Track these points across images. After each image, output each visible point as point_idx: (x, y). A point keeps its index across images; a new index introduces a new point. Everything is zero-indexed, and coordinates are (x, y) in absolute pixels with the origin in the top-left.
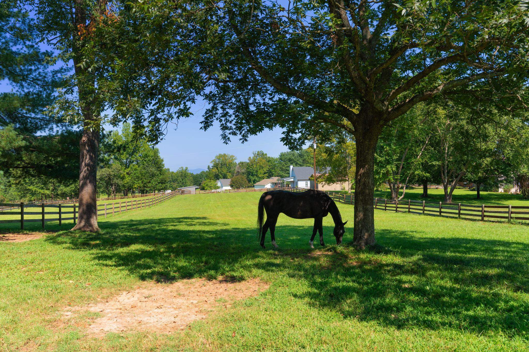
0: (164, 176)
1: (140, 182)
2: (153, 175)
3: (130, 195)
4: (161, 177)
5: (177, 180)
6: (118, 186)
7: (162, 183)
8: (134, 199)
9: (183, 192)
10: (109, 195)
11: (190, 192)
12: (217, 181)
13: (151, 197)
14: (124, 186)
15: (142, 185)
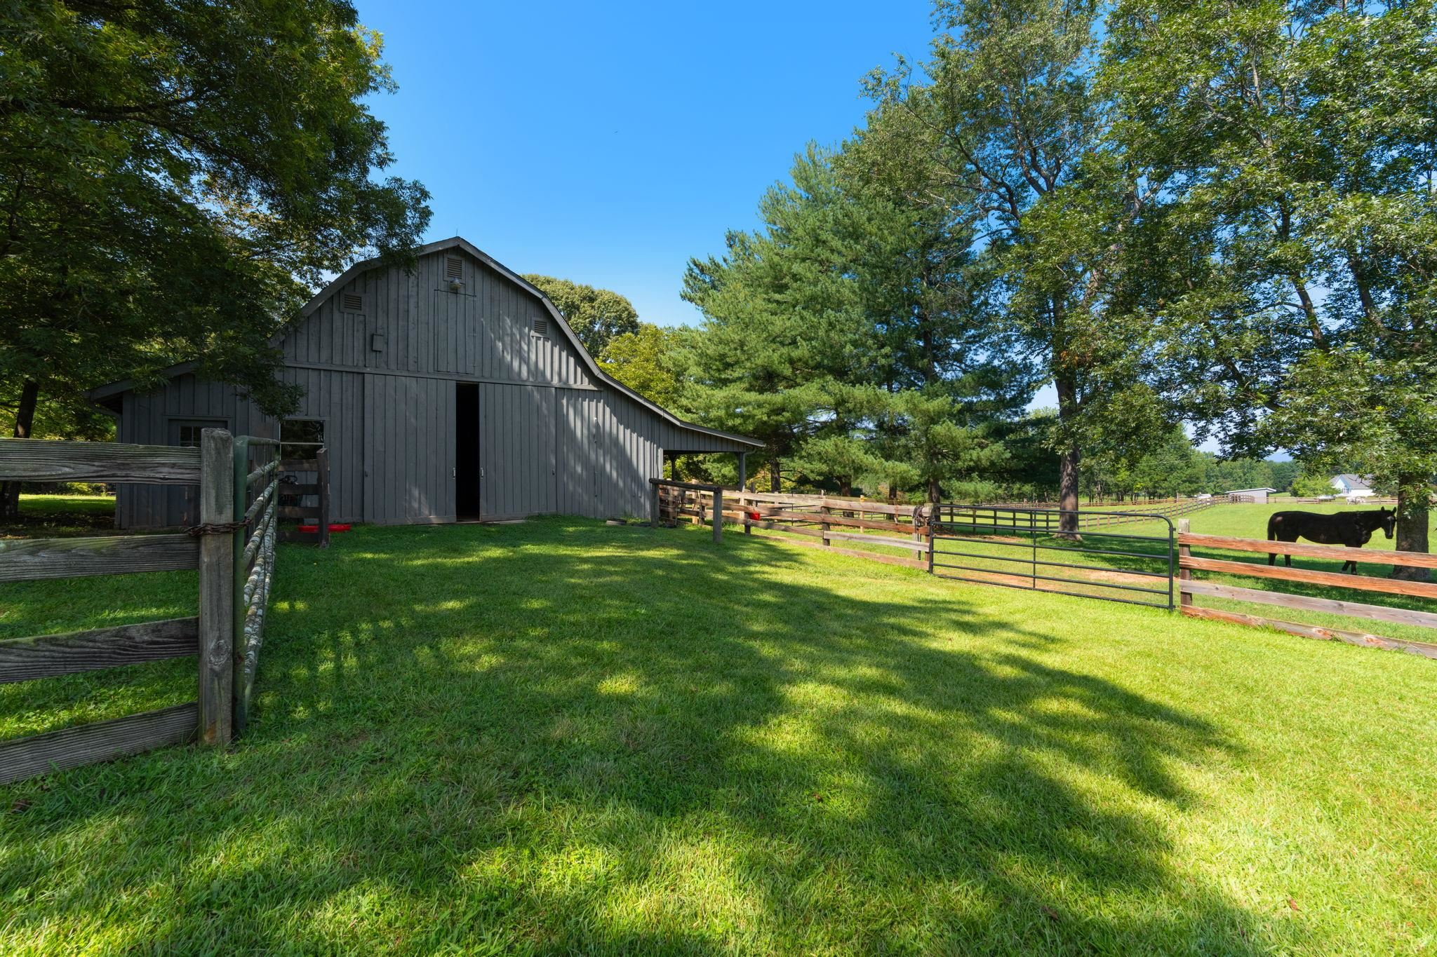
0: (1195, 471)
1: (1147, 479)
2: (1172, 469)
3: (1127, 498)
4: (1189, 471)
5: (1231, 474)
6: (1107, 484)
7: (1191, 482)
8: (1134, 507)
9: (1235, 500)
10: (1092, 498)
11: (1252, 500)
12: (1337, 477)
13: (1168, 505)
14: (1116, 485)
15: (1150, 484)
